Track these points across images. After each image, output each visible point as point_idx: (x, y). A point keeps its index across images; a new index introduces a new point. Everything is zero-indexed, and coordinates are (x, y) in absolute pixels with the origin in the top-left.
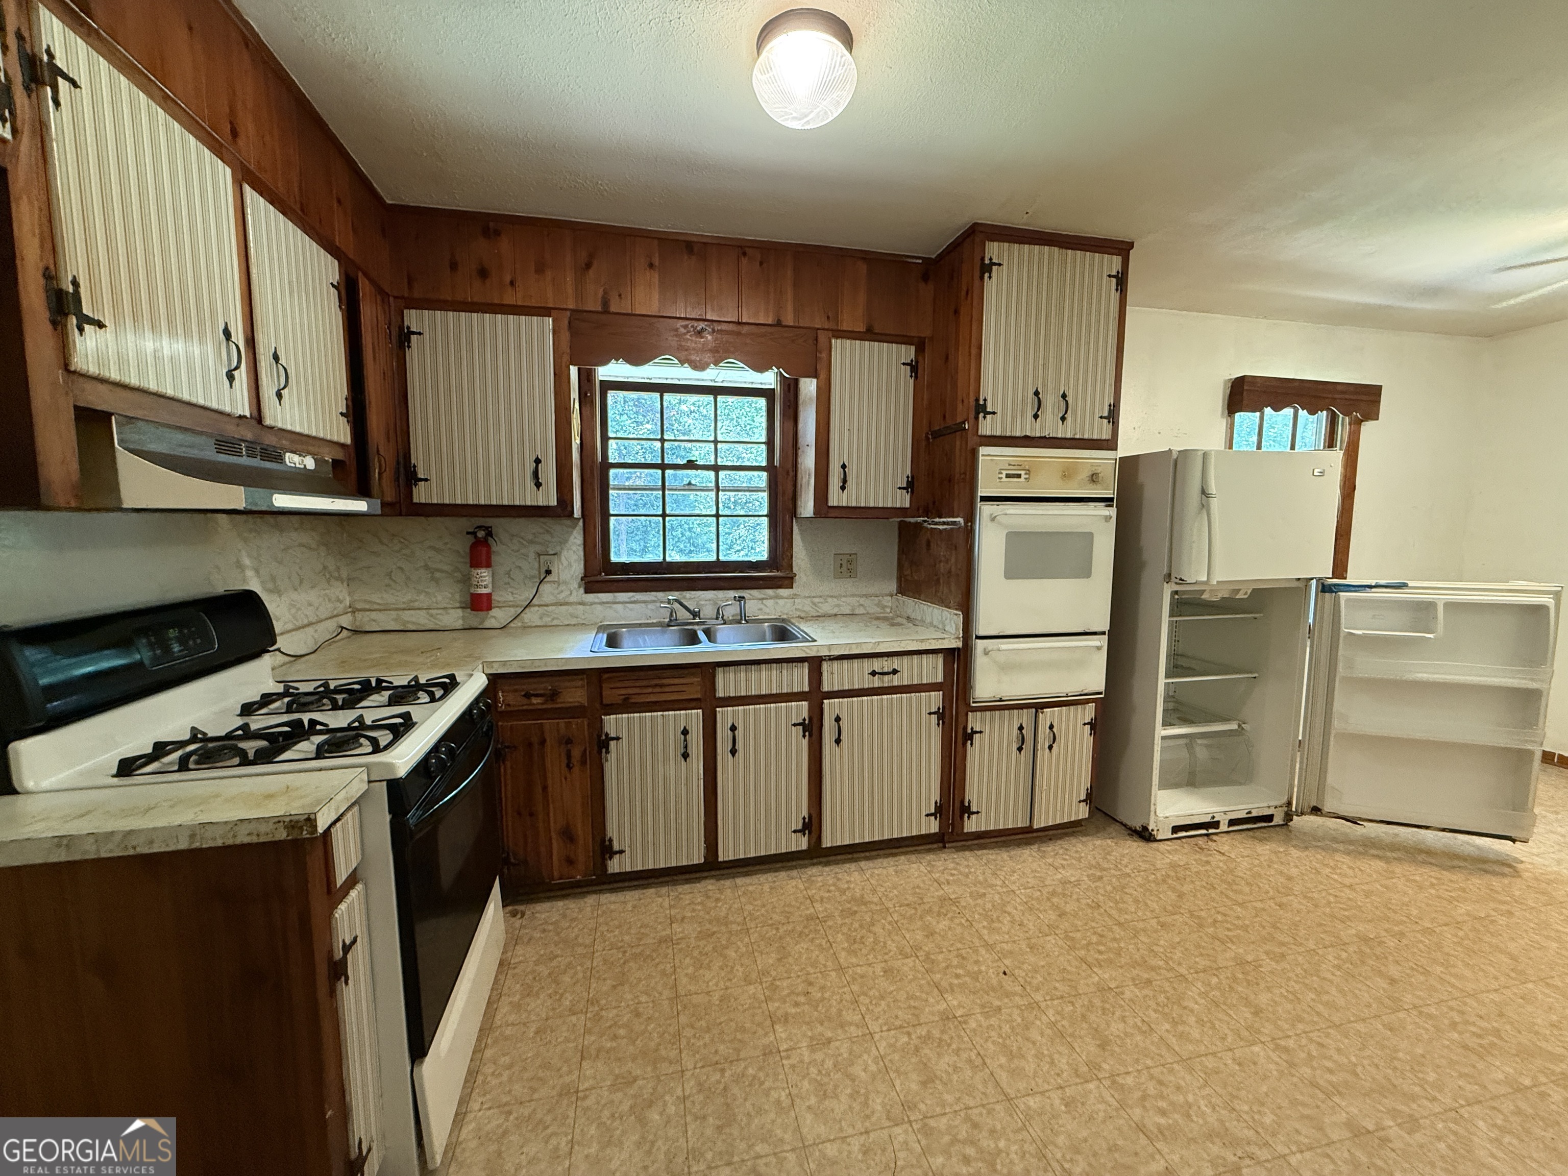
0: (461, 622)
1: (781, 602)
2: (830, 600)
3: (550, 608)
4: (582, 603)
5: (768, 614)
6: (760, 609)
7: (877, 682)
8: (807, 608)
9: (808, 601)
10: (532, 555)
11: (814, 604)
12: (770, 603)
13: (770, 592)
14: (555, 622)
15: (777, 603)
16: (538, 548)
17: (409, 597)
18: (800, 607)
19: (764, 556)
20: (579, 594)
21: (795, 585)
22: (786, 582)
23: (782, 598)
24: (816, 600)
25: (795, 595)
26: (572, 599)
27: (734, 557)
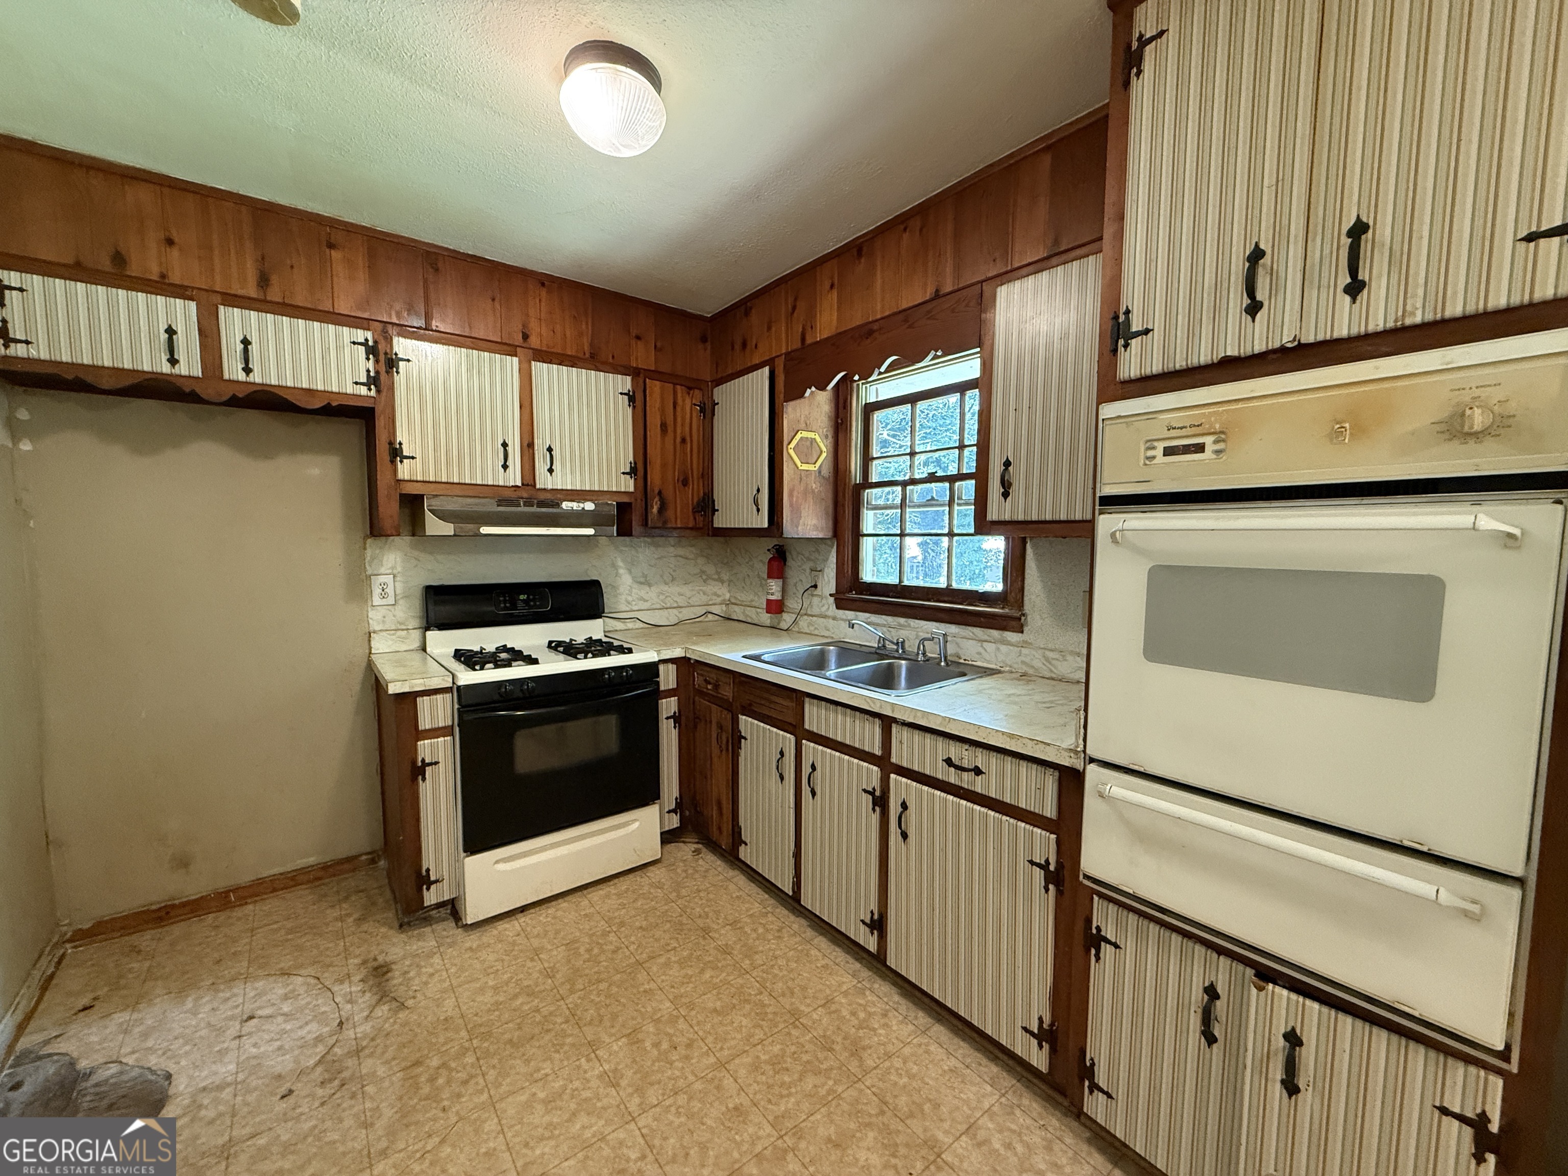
0: (769, 621)
1: (1004, 648)
2: (1069, 658)
3: (815, 619)
4: (834, 618)
5: (988, 662)
6: (979, 653)
7: (952, 777)
8: (1037, 663)
9: (1038, 654)
10: (808, 571)
11: (1047, 659)
12: (990, 647)
13: (995, 633)
14: (816, 632)
15: (998, 649)
16: (811, 564)
17: (752, 597)
18: (1027, 660)
19: (999, 587)
20: (832, 610)
21: (1026, 629)
22: (1014, 623)
23: (1009, 643)
24: (1051, 655)
25: (1025, 642)
26: (830, 613)
27: (967, 586)
